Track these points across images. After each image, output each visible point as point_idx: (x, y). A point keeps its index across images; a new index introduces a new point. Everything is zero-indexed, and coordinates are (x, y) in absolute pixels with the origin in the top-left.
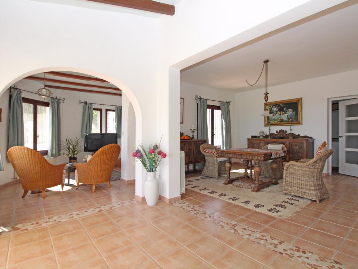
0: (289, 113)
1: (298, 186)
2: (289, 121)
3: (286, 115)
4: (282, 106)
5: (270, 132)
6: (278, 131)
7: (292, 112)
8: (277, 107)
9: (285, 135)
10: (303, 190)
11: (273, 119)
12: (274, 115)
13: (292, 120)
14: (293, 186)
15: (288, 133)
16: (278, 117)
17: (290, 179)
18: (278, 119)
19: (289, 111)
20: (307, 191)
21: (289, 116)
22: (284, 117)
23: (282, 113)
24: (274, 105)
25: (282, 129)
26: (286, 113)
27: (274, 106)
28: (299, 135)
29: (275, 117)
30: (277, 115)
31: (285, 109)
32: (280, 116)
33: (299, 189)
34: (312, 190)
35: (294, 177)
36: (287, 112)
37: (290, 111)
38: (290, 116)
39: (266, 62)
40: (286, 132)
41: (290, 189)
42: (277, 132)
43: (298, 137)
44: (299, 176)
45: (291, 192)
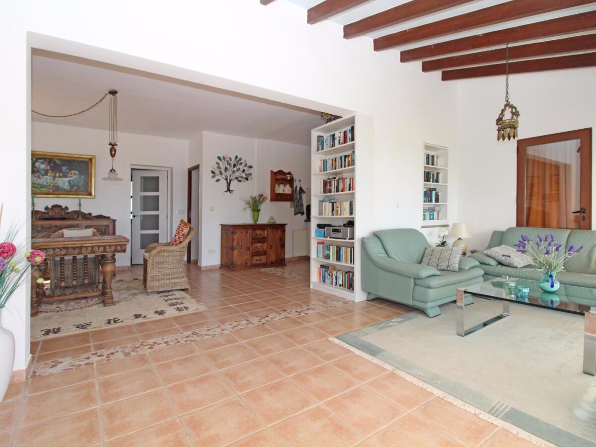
0: (72, 177)
1: (168, 277)
2: (73, 190)
3: (66, 179)
4: (58, 162)
5: (34, 209)
6: (50, 206)
7: (79, 176)
8: (46, 163)
9: (63, 214)
10: (173, 281)
11: (38, 184)
12: (41, 177)
13: (77, 189)
14: (160, 279)
15: (70, 210)
16: (48, 181)
17: (158, 270)
18: (50, 185)
19: (73, 173)
20: (178, 281)
21: (72, 182)
22: (63, 182)
23: (57, 175)
24: (41, 159)
25: (58, 204)
26: (65, 176)
27: (40, 161)
28: (90, 214)
29: (42, 181)
30: (46, 177)
31: (64, 168)
32: (54, 179)
33: (168, 281)
34: (183, 277)
35: (162, 266)
36: (69, 175)
37: (75, 174)
38: (75, 181)
39: (113, 93)
40: (67, 208)
41: (157, 284)
42: (47, 208)
43: (89, 216)
44: (169, 264)
45: (159, 288)
